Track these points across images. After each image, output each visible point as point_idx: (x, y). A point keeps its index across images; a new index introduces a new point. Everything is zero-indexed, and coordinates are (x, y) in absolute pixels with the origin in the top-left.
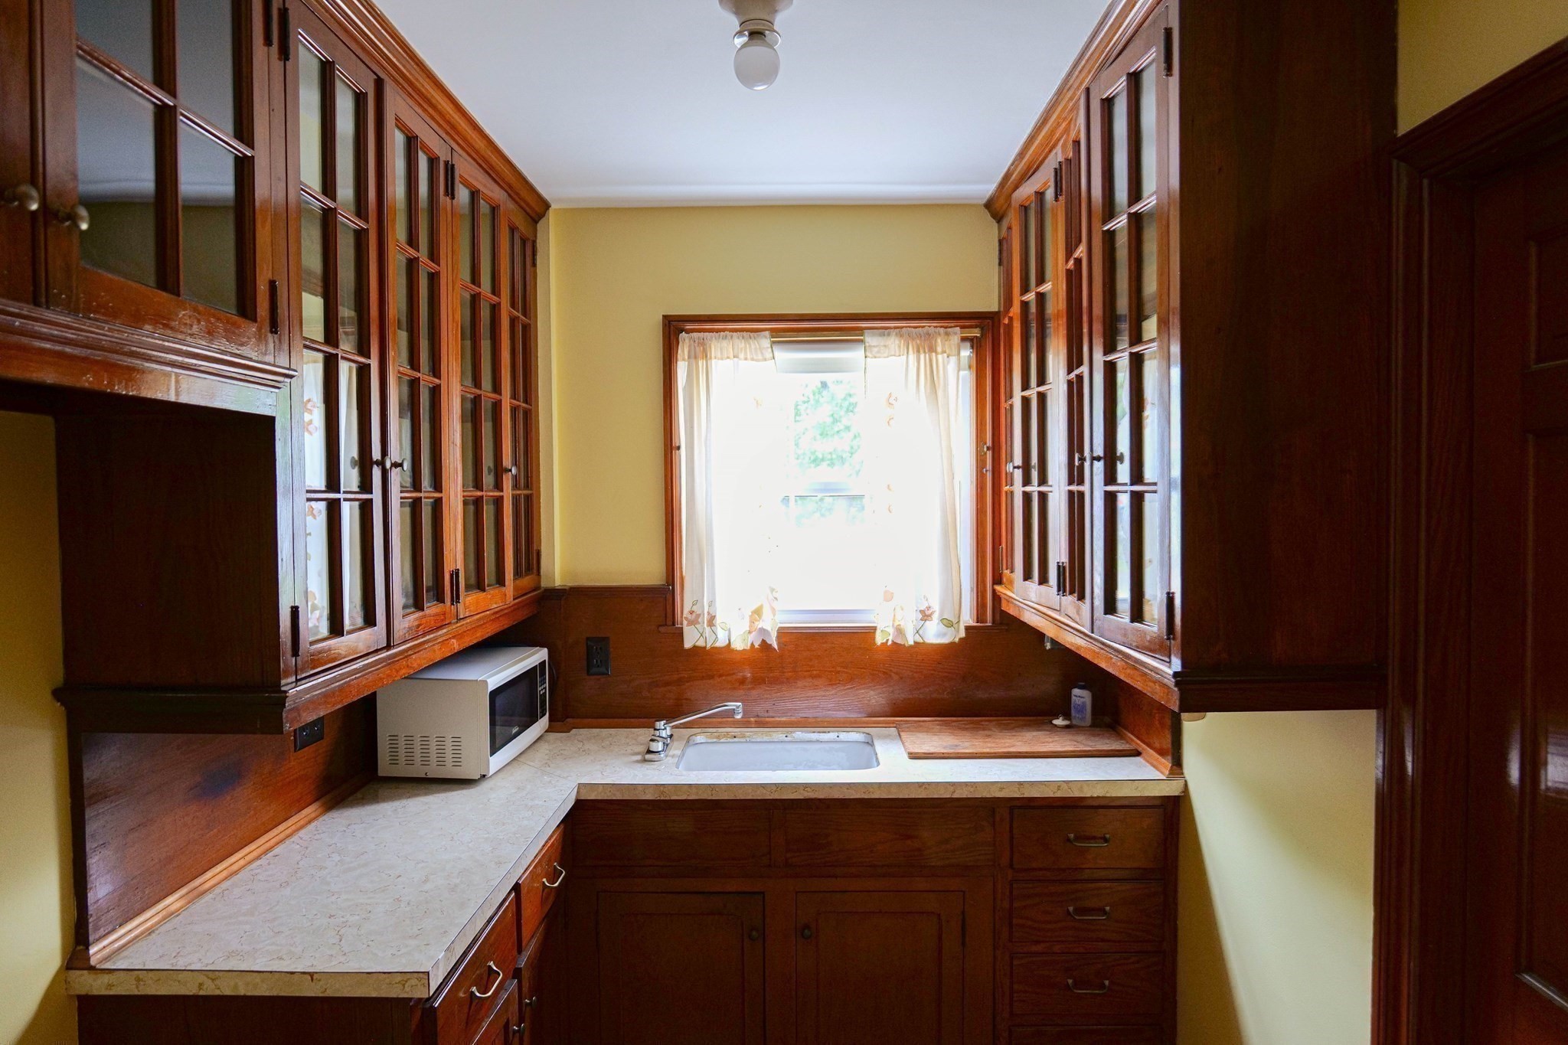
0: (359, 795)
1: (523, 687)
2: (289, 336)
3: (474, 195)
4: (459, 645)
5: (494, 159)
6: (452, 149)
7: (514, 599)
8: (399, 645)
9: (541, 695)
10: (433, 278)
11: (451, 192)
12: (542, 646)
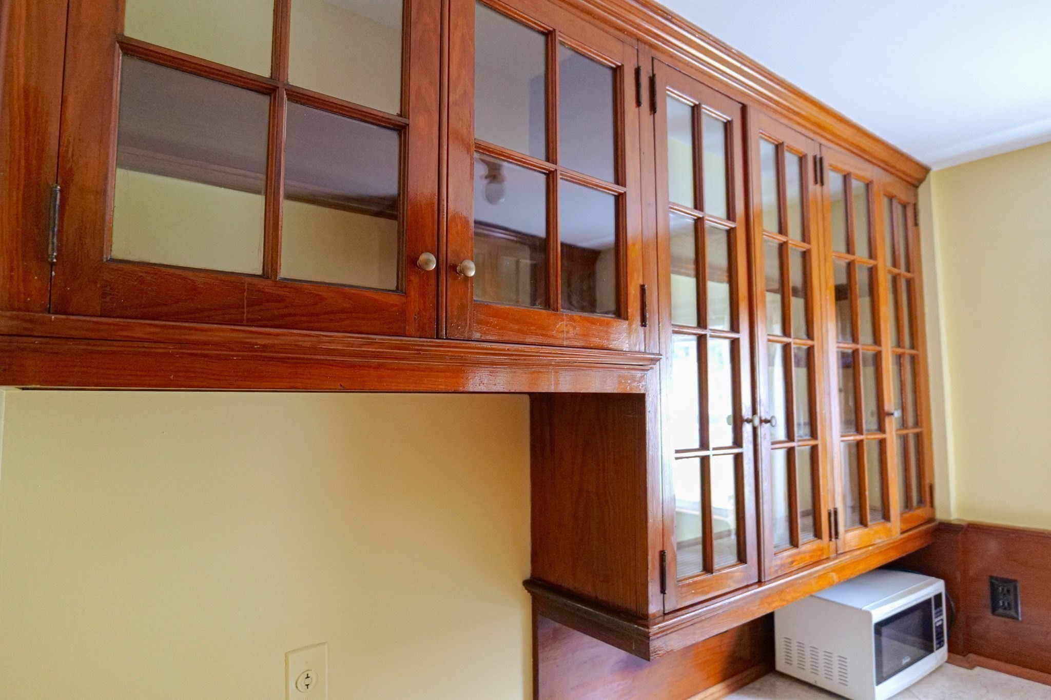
0: (757, 684)
1: (916, 618)
2: (659, 327)
3: (846, 178)
4: (839, 578)
5: (865, 143)
6: (821, 144)
7: (902, 533)
8: (771, 581)
9: (937, 627)
10: (805, 255)
11: (820, 179)
12: (938, 576)
